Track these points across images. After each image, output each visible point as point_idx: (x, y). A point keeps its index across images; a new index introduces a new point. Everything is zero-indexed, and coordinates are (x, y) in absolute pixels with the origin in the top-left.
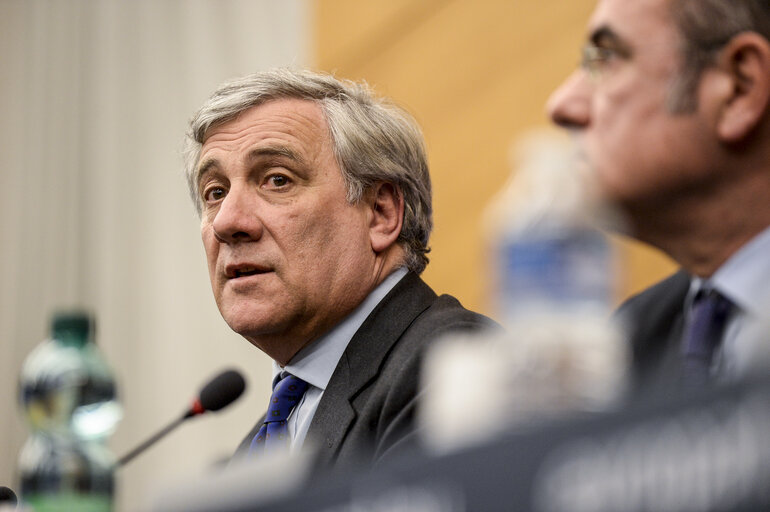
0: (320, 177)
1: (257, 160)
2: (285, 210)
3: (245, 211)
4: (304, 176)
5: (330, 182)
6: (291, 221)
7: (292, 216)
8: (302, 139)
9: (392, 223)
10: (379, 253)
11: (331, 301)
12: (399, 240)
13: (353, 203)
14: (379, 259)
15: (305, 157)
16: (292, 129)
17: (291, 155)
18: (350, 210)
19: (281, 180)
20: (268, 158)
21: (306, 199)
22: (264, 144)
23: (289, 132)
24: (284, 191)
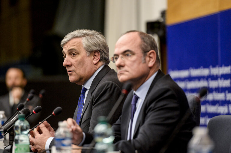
0: (81, 53)
1: (70, 51)
2: (75, 60)
3: (68, 61)
4: (78, 53)
5: (83, 53)
6: (76, 62)
7: (76, 61)
8: (77, 46)
9: (98, 58)
10: (95, 64)
11: (86, 75)
12: (100, 61)
13: (88, 56)
14: (96, 65)
15: (78, 50)
16: (75, 45)
17: (75, 50)
18: (88, 58)
19: (74, 54)
20: (71, 51)
21: (79, 58)
22: (70, 48)
23: (75, 46)
24: (75, 56)
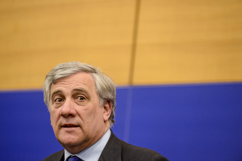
1: (75, 92)
2: (83, 107)
3: (72, 108)
4: (88, 98)
5: (95, 100)
6: (85, 111)
10: (105, 121)
17: (85, 92)
18: (100, 109)
19: (82, 98)
20: (78, 92)
21: (89, 105)
22: (78, 87)
23: (85, 84)
24: (83, 102)
